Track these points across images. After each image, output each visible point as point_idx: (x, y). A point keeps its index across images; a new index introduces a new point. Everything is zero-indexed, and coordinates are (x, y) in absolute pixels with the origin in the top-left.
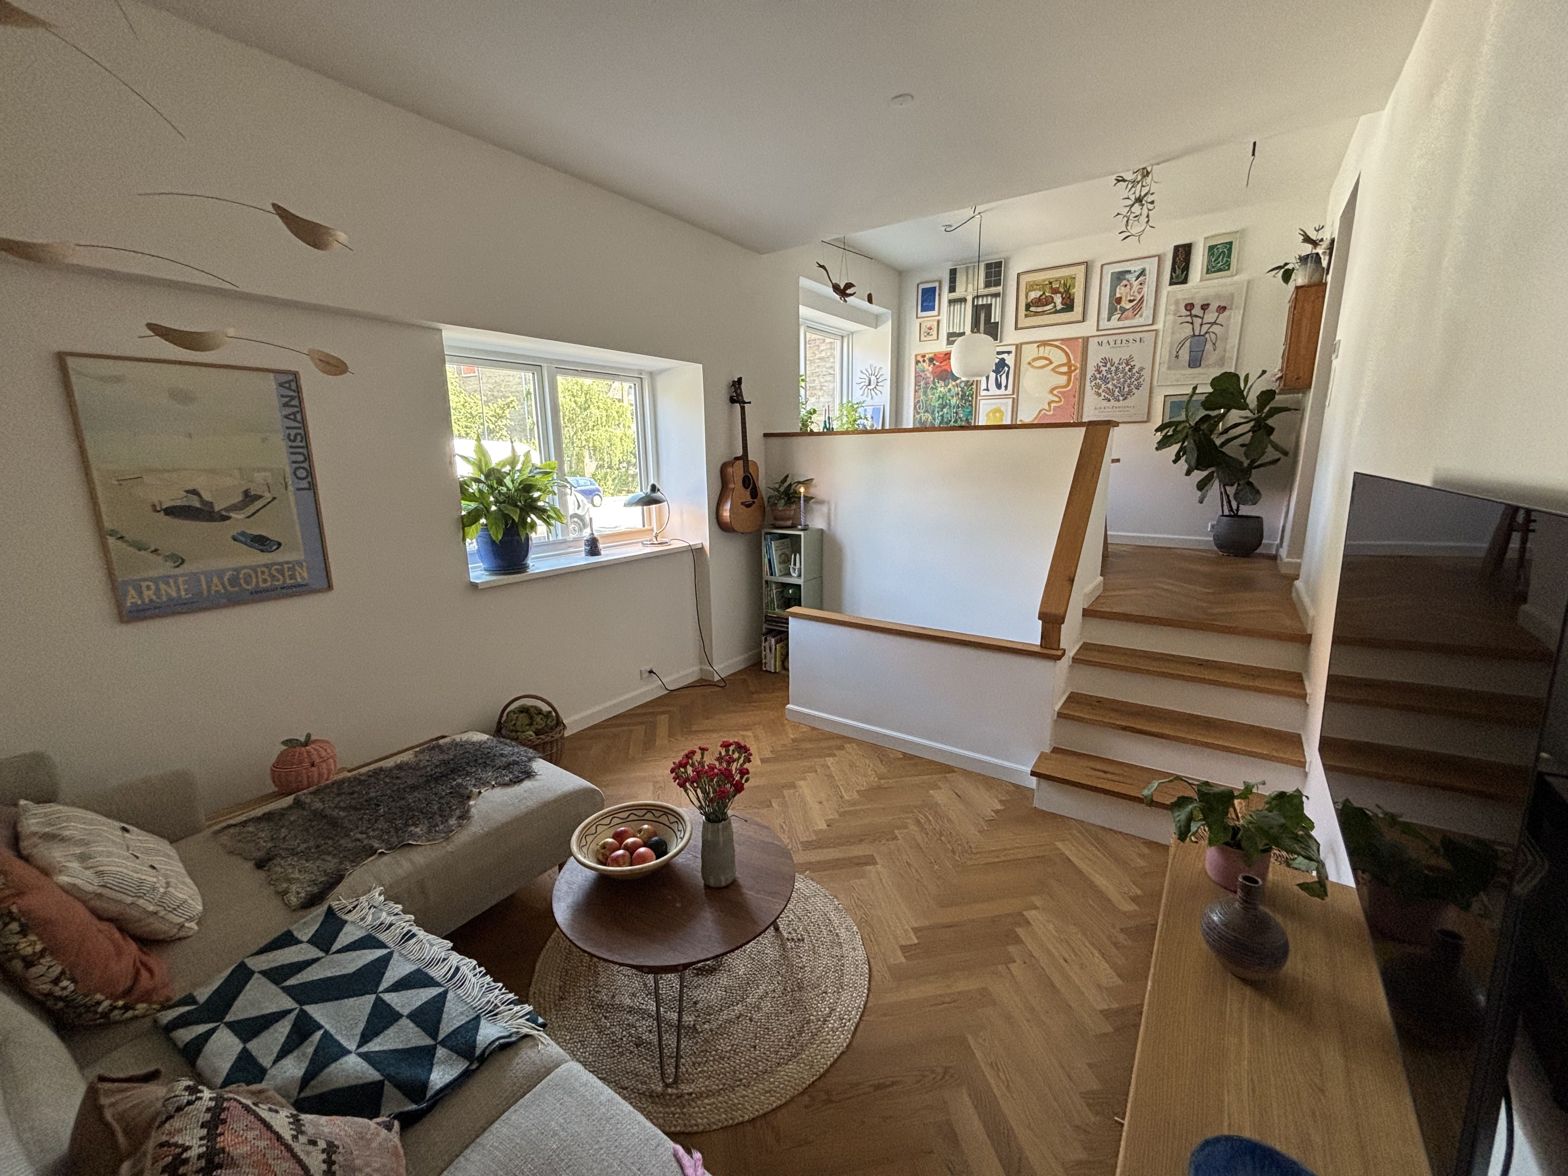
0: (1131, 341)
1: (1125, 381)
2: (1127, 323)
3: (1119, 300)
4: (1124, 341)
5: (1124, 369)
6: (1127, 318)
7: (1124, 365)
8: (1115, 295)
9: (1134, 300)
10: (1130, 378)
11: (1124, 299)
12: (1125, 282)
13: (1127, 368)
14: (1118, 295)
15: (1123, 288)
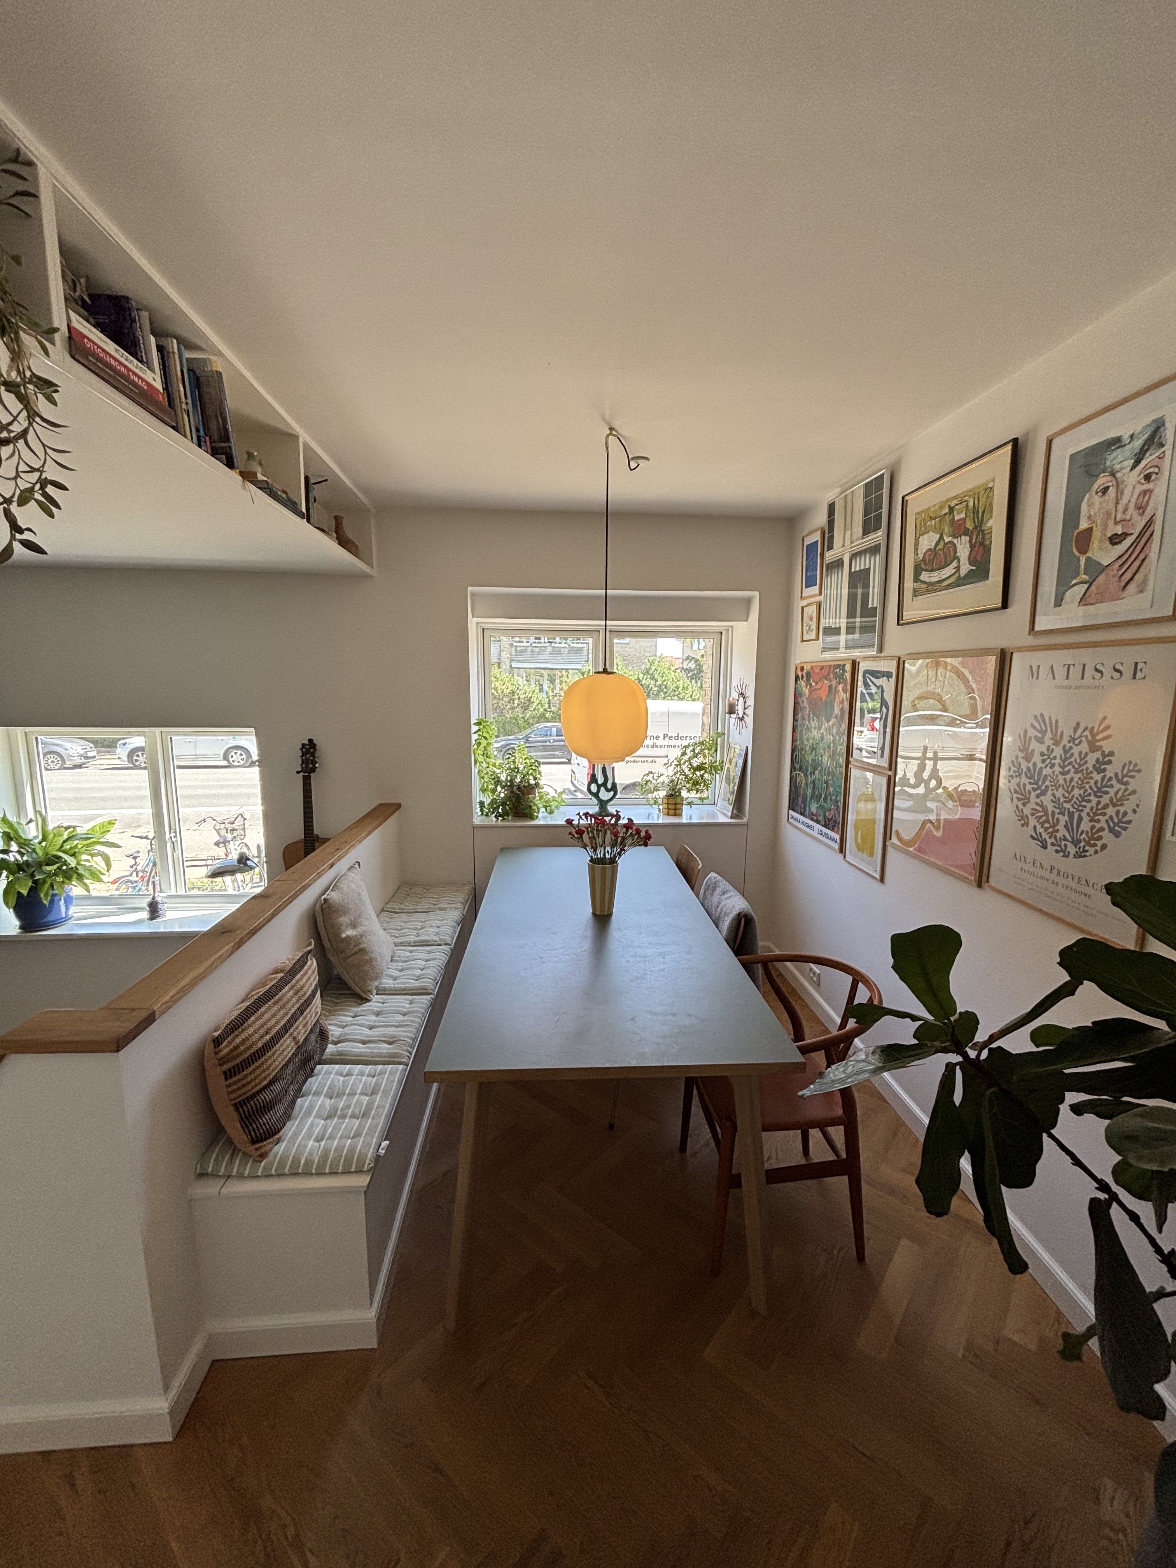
0: (1108, 671)
1: (1084, 798)
2: (1103, 612)
3: (1084, 540)
4: (1090, 671)
5: (1083, 757)
6: (1102, 598)
7: (1084, 747)
8: (1077, 525)
9: (1125, 535)
10: (1099, 792)
11: (1097, 534)
12: (1103, 480)
13: (1092, 759)
14: (1084, 525)
15: (1097, 499)
